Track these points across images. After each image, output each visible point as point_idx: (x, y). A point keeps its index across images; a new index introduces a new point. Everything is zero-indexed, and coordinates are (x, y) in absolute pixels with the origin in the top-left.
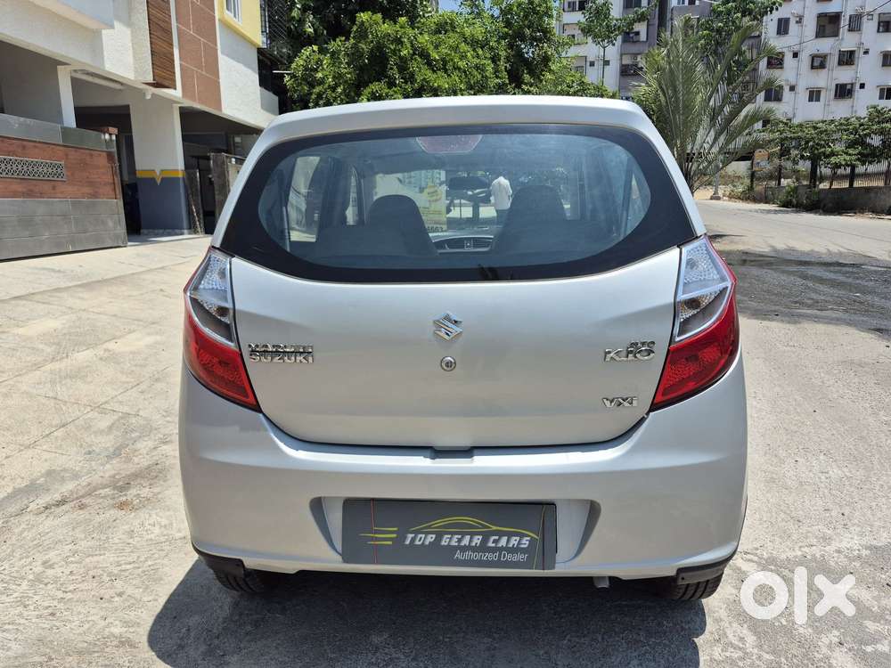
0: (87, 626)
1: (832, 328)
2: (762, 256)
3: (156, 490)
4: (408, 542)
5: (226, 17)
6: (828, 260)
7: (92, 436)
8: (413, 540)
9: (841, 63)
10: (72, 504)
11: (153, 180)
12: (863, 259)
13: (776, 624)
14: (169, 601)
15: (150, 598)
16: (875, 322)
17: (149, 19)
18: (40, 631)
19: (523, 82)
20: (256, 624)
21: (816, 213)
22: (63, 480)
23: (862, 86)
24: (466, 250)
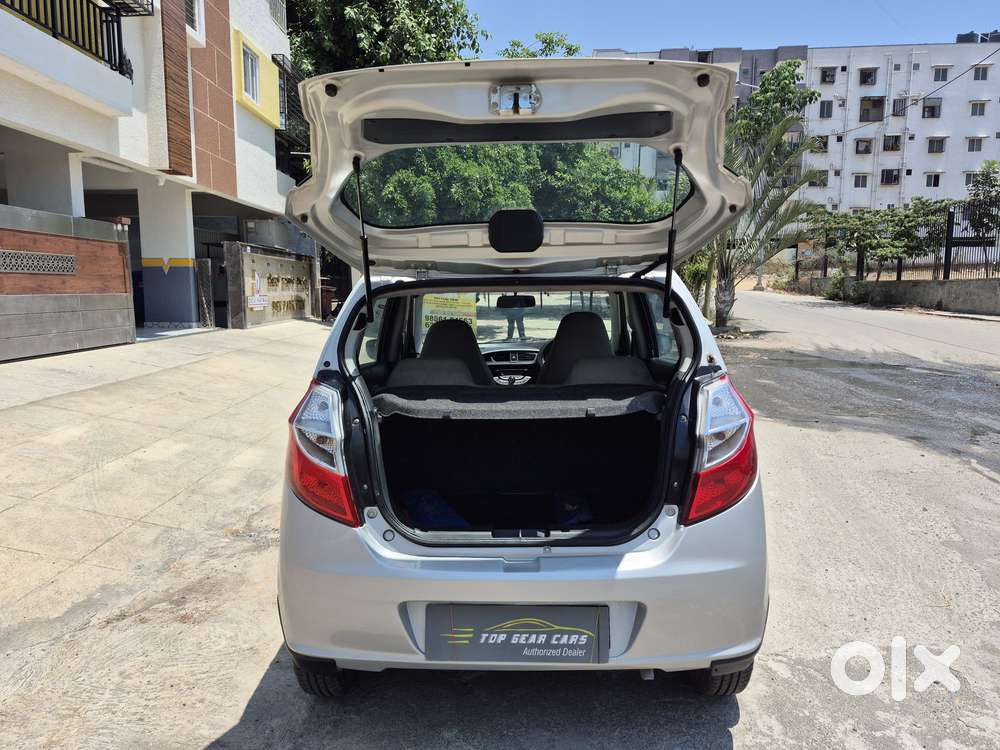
0: (176, 729)
1: (870, 436)
2: (809, 356)
3: (215, 603)
4: (482, 641)
5: (244, 98)
6: (873, 360)
7: (139, 550)
8: (487, 638)
9: (886, 148)
10: (132, 618)
11: (161, 269)
12: (909, 359)
13: (801, 715)
14: (248, 706)
15: (230, 704)
16: (912, 430)
17: (167, 105)
18: (134, 734)
19: (555, 169)
20: (335, 724)
21: (863, 307)
22: (118, 594)
23: (909, 172)
24: (512, 363)
